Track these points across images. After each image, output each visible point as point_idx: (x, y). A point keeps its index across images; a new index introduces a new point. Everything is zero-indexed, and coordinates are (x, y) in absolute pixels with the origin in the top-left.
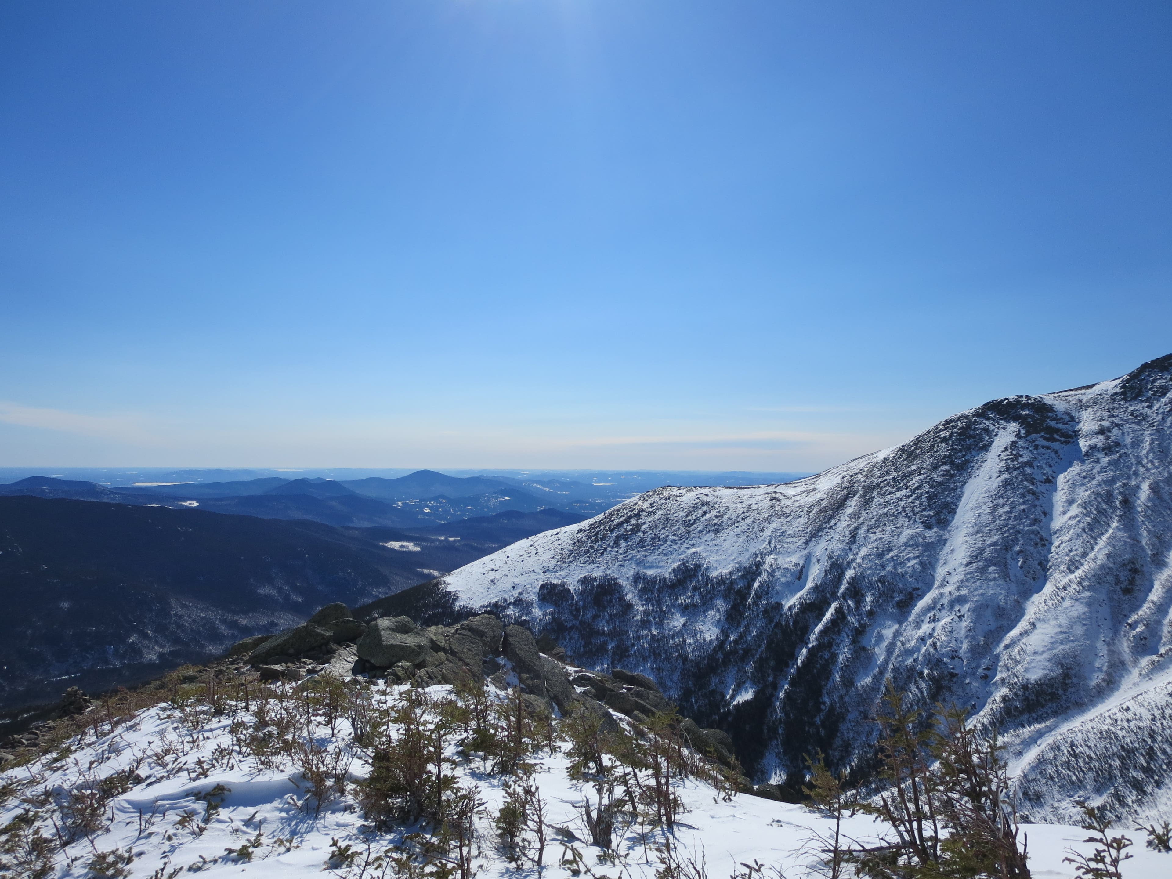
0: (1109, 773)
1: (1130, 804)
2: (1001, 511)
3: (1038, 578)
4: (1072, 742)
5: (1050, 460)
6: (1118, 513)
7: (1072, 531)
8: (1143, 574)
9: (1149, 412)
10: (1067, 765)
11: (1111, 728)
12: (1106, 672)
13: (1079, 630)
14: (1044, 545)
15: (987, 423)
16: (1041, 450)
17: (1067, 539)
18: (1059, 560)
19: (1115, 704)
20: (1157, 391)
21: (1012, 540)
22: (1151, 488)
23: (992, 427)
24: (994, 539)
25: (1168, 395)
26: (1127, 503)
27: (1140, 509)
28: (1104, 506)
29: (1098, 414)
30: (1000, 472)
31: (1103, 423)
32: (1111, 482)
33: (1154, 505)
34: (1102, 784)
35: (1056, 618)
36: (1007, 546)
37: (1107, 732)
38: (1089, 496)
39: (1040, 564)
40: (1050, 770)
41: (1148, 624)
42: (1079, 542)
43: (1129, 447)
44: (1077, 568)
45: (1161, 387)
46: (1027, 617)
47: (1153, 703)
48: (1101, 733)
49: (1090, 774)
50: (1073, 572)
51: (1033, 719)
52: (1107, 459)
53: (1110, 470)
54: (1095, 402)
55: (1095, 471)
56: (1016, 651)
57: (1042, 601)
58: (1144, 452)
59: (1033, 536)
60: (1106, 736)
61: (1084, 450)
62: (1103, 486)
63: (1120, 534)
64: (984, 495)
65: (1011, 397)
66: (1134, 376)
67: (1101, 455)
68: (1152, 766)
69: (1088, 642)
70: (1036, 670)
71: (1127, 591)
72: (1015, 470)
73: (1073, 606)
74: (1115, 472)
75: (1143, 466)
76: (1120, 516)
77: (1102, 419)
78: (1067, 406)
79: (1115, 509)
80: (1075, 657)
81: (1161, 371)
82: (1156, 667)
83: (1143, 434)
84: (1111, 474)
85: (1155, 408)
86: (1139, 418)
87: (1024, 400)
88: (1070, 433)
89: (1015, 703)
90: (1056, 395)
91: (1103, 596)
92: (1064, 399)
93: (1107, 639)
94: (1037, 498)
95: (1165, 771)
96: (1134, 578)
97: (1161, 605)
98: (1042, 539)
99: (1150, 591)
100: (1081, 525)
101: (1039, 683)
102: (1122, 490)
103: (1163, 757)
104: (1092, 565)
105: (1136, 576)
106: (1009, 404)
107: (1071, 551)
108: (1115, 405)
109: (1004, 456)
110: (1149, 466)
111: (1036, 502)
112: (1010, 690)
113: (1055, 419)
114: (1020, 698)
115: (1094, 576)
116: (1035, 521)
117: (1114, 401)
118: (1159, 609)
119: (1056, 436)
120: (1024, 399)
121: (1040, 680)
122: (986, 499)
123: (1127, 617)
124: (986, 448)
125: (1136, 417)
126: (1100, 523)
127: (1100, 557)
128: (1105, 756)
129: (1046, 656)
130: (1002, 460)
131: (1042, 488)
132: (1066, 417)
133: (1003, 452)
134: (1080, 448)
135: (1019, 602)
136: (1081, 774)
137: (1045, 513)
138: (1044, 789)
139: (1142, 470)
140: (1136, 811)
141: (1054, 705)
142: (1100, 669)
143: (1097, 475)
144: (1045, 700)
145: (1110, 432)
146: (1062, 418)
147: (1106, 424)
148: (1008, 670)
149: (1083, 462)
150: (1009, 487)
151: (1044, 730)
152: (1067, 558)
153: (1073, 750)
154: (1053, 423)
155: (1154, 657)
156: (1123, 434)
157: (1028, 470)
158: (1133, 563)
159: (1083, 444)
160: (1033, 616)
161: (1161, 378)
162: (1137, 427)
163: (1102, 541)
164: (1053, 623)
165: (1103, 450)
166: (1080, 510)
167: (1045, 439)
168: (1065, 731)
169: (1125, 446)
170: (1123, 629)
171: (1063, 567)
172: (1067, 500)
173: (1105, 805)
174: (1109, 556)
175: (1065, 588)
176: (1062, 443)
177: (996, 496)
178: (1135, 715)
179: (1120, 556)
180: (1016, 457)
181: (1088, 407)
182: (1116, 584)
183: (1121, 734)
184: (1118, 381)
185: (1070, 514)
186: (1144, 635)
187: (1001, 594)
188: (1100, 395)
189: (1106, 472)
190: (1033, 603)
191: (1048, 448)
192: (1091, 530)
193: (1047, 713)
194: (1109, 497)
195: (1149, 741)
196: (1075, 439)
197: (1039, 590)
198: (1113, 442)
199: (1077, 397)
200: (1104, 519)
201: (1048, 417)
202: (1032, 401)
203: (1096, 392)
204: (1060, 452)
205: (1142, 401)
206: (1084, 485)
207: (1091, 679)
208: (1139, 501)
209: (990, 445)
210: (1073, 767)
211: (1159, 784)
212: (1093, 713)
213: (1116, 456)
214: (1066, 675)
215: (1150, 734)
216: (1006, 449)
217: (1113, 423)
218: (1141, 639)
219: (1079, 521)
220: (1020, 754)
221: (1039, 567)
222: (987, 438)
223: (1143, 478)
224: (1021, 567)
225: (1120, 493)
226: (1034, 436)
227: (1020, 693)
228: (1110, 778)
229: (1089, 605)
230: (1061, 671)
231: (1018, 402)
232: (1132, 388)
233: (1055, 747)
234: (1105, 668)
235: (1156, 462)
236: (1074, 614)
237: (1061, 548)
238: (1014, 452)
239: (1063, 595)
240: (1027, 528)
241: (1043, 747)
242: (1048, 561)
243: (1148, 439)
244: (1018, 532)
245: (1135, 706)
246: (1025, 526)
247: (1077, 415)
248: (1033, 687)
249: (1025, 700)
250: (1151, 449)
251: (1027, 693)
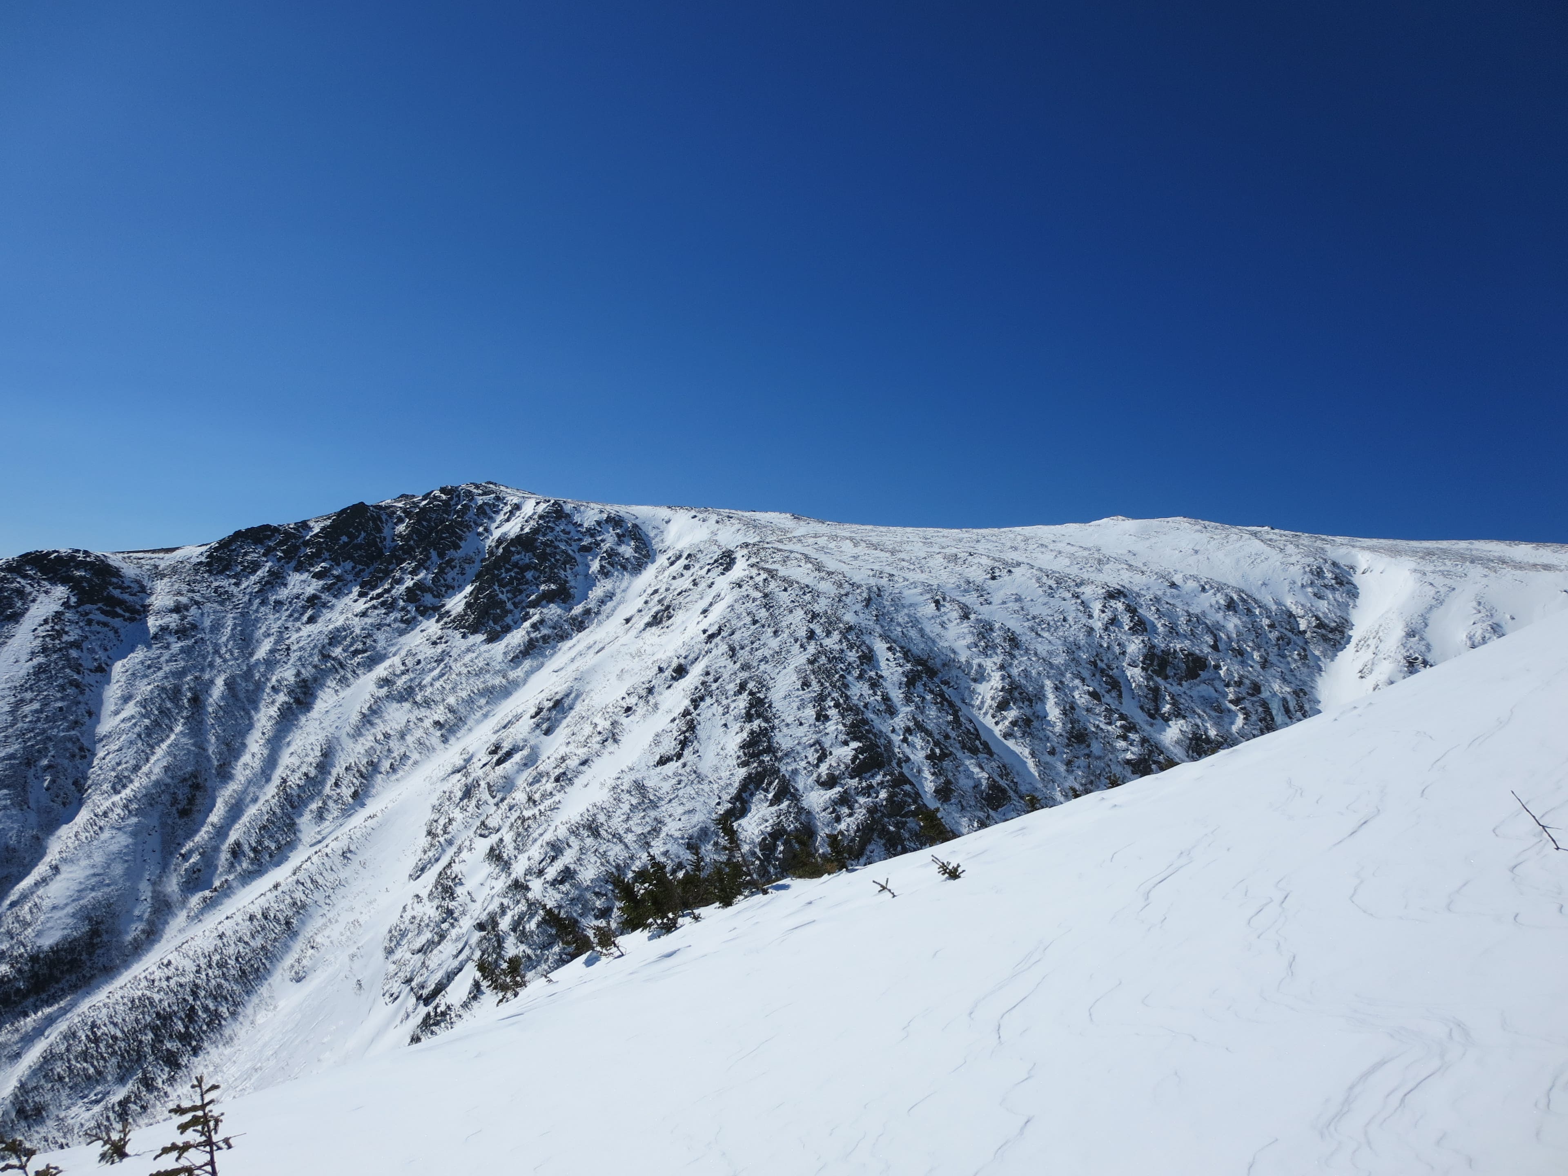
0: (138, 1052)
1: (160, 1085)
2: (27, 709)
3: (71, 803)
4: (93, 1022)
5: (106, 642)
6: (185, 714)
7: (124, 736)
8: (206, 791)
9: (235, 590)
10: (85, 1056)
11: (147, 992)
12: (147, 920)
13: (118, 869)
14: (85, 757)
15: (23, 582)
16: (95, 627)
17: (117, 747)
18: (102, 777)
19: (153, 961)
20: (248, 566)
21: (39, 751)
22: (226, 684)
23: (28, 589)
24: (10, 750)
25: (258, 573)
26: (197, 701)
27: (210, 710)
28: (169, 705)
29: (176, 587)
30: (33, 653)
31: (181, 598)
32: (180, 674)
33: (227, 705)
34: (127, 1070)
35: (89, 857)
36: (29, 760)
37: (140, 999)
38: (152, 692)
39: (75, 783)
40: (59, 1068)
41: (204, 852)
42: (132, 751)
43: (207, 632)
44: (124, 786)
45: (252, 562)
46: (47, 859)
47: (199, 951)
48: (133, 1001)
49: (114, 1060)
50: (119, 792)
51: (42, 1001)
52: (180, 644)
53: (182, 659)
54: (174, 570)
55: (163, 659)
56: (26, 908)
57: (72, 835)
58: (224, 639)
59: (69, 745)
60: (137, 1004)
61: (152, 630)
62: (171, 679)
63: (184, 740)
64: (3, 686)
65: (62, 550)
66: (224, 545)
67: (172, 639)
68: (191, 1030)
69: (128, 884)
70: (52, 932)
71: (184, 813)
72: (55, 652)
73: (113, 838)
74: (187, 661)
75: (221, 657)
76: (187, 718)
77: (179, 593)
78: (138, 571)
79: (181, 708)
80: (109, 905)
81: (255, 543)
82: (208, 905)
83: (224, 617)
84: (183, 664)
85: (243, 587)
86: (223, 597)
87: (81, 557)
88: (138, 607)
89: (17, 984)
90: (126, 555)
91: (154, 821)
92: (135, 561)
93: (153, 877)
94: (82, 692)
95: (204, 1032)
96: (195, 795)
97: (221, 827)
98: (81, 749)
99: (211, 811)
100: (137, 729)
101: (55, 950)
102: (192, 685)
103: (205, 1016)
104: (145, 781)
105: (197, 793)
106: (59, 558)
107: (119, 764)
108: (198, 578)
109: (41, 632)
110: (228, 656)
111: (80, 698)
112: (12, 966)
113: (120, 587)
114: (26, 975)
115: (145, 796)
116: (76, 723)
117: (197, 571)
118: (218, 832)
119: (119, 610)
120: (81, 555)
121: (57, 945)
122: (7, 692)
123: (180, 845)
124: (16, 617)
125: (219, 596)
126: (161, 726)
127: (156, 770)
128: (136, 1031)
129: (70, 910)
130: (37, 637)
131: (90, 678)
132: (135, 587)
133: (41, 625)
134: (148, 628)
135: (38, 838)
136: (102, 1062)
137: (90, 714)
138: (48, 1097)
139: (218, 661)
140: (166, 1093)
141: (74, 977)
142: (140, 918)
143: (164, 665)
144: (62, 972)
145: (187, 610)
146: (129, 587)
147: (184, 600)
148: (12, 938)
149: (149, 646)
150: (43, 676)
151: (56, 1015)
152: (113, 774)
153: (94, 1033)
154: (116, 593)
155: (207, 893)
156: (202, 614)
157: (74, 653)
158: (196, 777)
159: (153, 623)
160: (58, 856)
161: (254, 552)
162: (219, 608)
163: (161, 751)
164: (84, 863)
165: (176, 632)
166: (138, 709)
167: (104, 612)
168: (86, 1010)
169: (203, 630)
170: (175, 861)
171: (106, 786)
172: (123, 696)
173: (130, 1097)
174: (167, 769)
175: (105, 814)
176: (125, 620)
177: (23, 688)
178: (177, 970)
179: (181, 769)
180: (59, 634)
181: (164, 576)
182: (172, 805)
183: (157, 997)
184: (204, 548)
185: (124, 715)
186: (198, 867)
187: (12, 828)
188: (182, 562)
189: (176, 661)
190: (59, 838)
191: (105, 624)
192: (149, 735)
193: (62, 990)
194: (175, 694)
195: (190, 999)
196: (143, 615)
197: (69, 819)
198: (189, 623)
199: (152, 562)
200: (167, 721)
201: (111, 584)
202: (92, 559)
203: (177, 559)
204: (122, 631)
205: (229, 577)
206: (147, 676)
207: (127, 933)
208: (211, 700)
209: (22, 614)
210: (92, 1057)
211: (195, 1052)
212: (125, 977)
213: (190, 642)
214: (95, 933)
215: (192, 990)
216: (46, 621)
217: (192, 599)
218: (194, 872)
219: (135, 725)
220: (18, 1055)
221: (73, 788)
222: (19, 604)
223: (219, 671)
224: (48, 789)
225: (190, 689)
226: (88, 607)
227: (26, 968)
228: (139, 1059)
229: (134, 834)
230: (87, 928)
231: (72, 558)
232: (220, 559)
233: (71, 1035)
234: (146, 915)
235: (236, 652)
236: (114, 848)
237: (107, 761)
238: (57, 627)
239: (102, 823)
240: (62, 734)
241: (52, 1038)
242: (86, 778)
243: (230, 623)
244: (49, 739)
245: (178, 959)
246: (59, 731)
247: (150, 585)
248: (47, 956)
249: (32, 977)
250: (232, 637)
251: (37, 966)
